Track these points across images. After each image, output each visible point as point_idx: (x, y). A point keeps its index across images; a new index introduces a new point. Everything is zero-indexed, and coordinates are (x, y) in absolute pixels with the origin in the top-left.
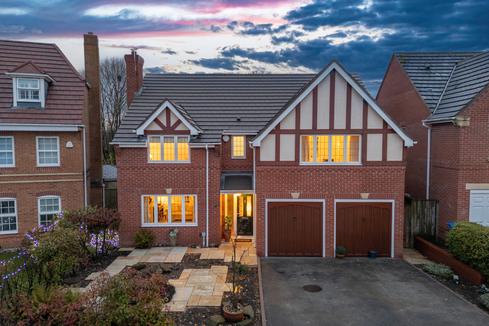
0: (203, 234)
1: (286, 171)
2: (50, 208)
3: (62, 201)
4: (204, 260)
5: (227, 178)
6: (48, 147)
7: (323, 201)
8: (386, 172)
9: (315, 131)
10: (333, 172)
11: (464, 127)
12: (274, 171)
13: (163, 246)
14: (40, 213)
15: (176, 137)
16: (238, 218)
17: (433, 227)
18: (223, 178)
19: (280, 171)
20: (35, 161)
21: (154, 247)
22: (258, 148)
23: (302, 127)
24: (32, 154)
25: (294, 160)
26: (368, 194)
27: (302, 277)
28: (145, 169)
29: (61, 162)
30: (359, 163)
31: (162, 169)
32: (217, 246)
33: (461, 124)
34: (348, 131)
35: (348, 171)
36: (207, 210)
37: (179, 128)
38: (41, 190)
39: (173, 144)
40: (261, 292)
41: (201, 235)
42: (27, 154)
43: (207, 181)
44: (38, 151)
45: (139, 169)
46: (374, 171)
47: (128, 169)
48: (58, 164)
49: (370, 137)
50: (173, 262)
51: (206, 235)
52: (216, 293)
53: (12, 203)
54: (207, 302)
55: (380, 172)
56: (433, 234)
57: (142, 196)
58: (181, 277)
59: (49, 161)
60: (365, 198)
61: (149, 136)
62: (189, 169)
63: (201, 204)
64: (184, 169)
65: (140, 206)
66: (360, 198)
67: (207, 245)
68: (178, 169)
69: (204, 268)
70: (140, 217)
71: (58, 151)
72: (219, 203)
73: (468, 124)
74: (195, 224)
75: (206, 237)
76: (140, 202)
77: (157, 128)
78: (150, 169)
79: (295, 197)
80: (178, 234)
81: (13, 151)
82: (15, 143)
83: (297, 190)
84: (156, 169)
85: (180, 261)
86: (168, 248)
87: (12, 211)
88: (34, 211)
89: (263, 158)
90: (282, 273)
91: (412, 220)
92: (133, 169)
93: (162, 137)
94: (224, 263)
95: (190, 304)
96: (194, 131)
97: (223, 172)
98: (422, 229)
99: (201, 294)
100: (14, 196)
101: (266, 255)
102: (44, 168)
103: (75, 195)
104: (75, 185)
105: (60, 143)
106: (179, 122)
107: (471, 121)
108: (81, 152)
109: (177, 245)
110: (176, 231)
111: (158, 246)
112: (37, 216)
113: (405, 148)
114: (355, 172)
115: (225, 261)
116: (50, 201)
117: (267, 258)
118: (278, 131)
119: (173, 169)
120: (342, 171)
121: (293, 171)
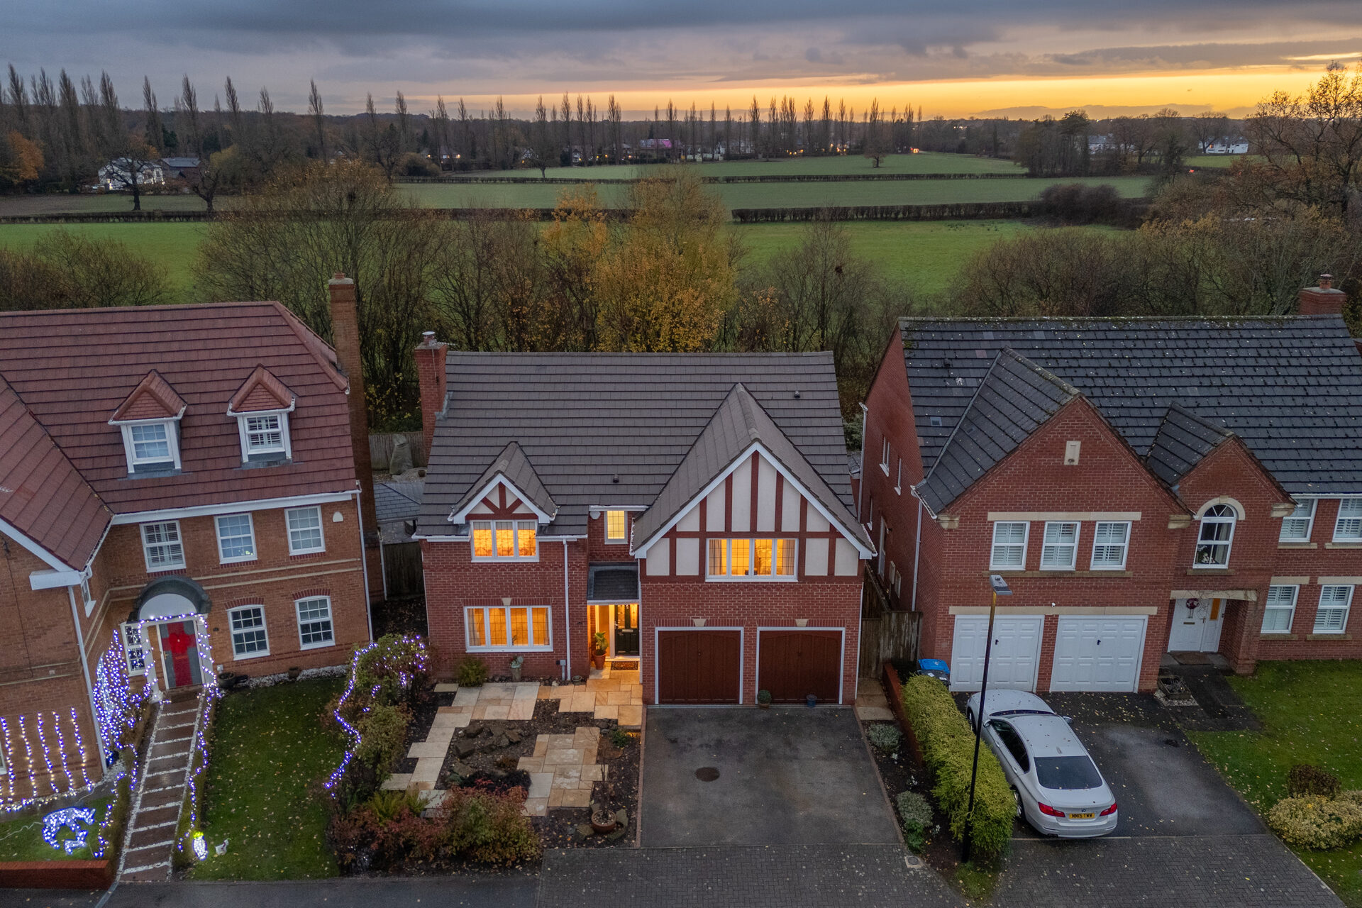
0: (562, 662)
1: (686, 589)
2: (314, 614)
3: (332, 602)
4: (565, 713)
5: (597, 574)
6: (304, 523)
7: (741, 629)
8: (834, 590)
9: (728, 533)
10: (755, 590)
11: (950, 530)
12: (668, 589)
13: (501, 680)
14: (300, 622)
15: (515, 523)
16: (617, 630)
17: (912, 651)
18: (592, 575)
19: (677, 589)
20: (287, 547)
21: (488, 681)
22: (643, 561)
23: (710, 528)
24: (282, 537)
25: (697, 574)
26: (806, 620)
27: (699, 750)
28: (467, 570)
29: (326, 544)
30: (793, 579)
31: (494, 570)
32: (584, 681)
33: (945, 526)
34: (778, 533)
35: (778, 590)
36: (568, 628)
37: (519, 511)
38: (299, 590)
39: (511, 533)
40: (641, 782)
41: (558, 663)
42: (273, 538)
43: (567, 587)
44: (289, 531)
45: (459, 570)
46: (815, 590)
47: (442, 570)
48: (321, 549)
49: (810, 543)
50: (522, 718)
51: (567, 663)
52: (583, 785)
53: (257, 612)
54: (572, 799)
55: (824, 590)
56: (912, 660)
57: (466, 609)
58: (535, 753)
59: (307, 545)
60: (802, 625)
61: (472, 522)
62: (538, 569)
63: (558, 620)
64: (529, 569)
65: (462, 623)
66: (794, 624)
67: (569, 678)
68: (521, 569)
69: (566, 733)
70: (464, 638)
71: (320, 527)
72: (586, 617)
73: (956, 525)
74: (549, 648)
75: (566, 666)
76: (462, 617)
77: (485, 510)
78: (476, 570)
79: (700, 625)
80: (523, 666)
81: (252, 534)
82: (254, 524)
83: (703, 616)
84: (485, 570)
85: (530, 718)
86: (509, 684)
87: (258, 622)
88: (292, 620)
89: (651, 572)
90: (674, 741)
91: (882, 641)
92: (450, 570)
93: (493, 523)
94: (593, 720)
95: (551, 805)
96: (544, 519)
97: (591, 565)
98: (896, 652)
99: (564, 786)
100: (261, 601)
101: (657, 702)
102: (301, 556)
103: (352, 592)
104: (350, 577)
105: (323, 516)
106: (518, 502)
107: (961, 521)
108: (356, 527)
109: (523, 679)
110: (520, 659)
111: (493, 680)
112: (296, 627)
113: (861, 562)
114: (787, 590)
115: (596, 716)
116: (313, 604)
117: (657, 707)
118: (673, 535)
119: (512, 570)
120: (769, 589)
121: (695, 589)
